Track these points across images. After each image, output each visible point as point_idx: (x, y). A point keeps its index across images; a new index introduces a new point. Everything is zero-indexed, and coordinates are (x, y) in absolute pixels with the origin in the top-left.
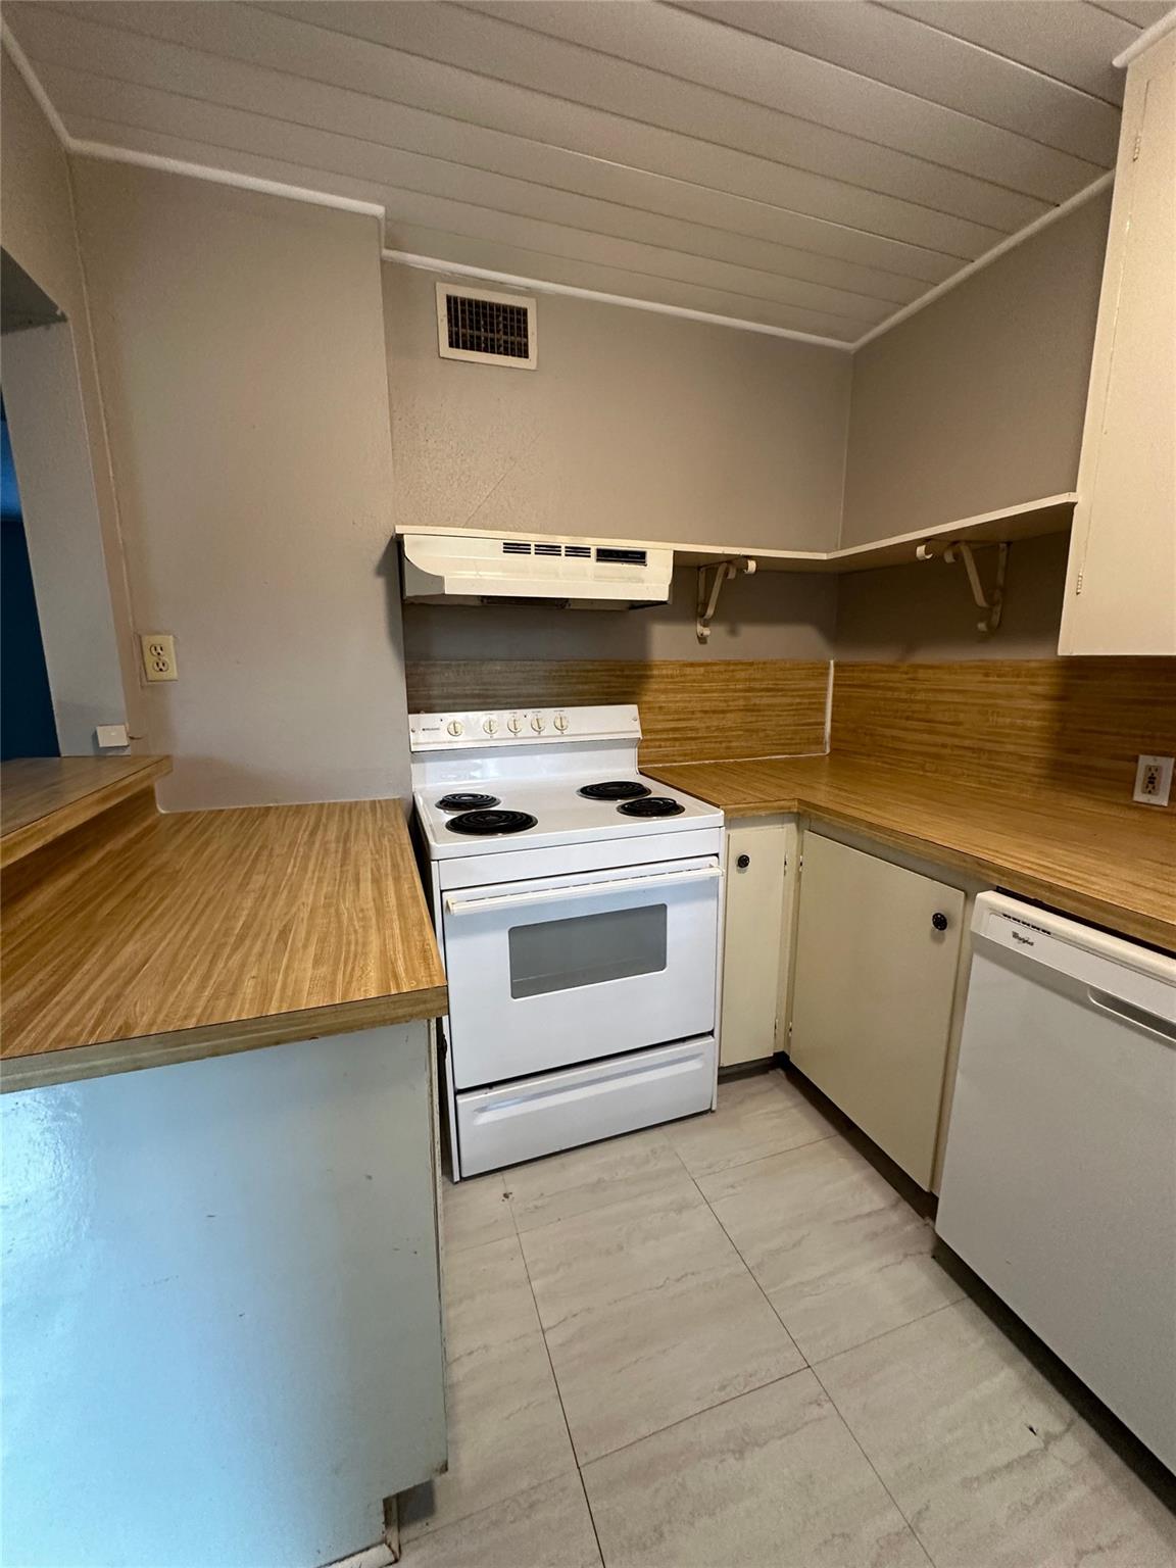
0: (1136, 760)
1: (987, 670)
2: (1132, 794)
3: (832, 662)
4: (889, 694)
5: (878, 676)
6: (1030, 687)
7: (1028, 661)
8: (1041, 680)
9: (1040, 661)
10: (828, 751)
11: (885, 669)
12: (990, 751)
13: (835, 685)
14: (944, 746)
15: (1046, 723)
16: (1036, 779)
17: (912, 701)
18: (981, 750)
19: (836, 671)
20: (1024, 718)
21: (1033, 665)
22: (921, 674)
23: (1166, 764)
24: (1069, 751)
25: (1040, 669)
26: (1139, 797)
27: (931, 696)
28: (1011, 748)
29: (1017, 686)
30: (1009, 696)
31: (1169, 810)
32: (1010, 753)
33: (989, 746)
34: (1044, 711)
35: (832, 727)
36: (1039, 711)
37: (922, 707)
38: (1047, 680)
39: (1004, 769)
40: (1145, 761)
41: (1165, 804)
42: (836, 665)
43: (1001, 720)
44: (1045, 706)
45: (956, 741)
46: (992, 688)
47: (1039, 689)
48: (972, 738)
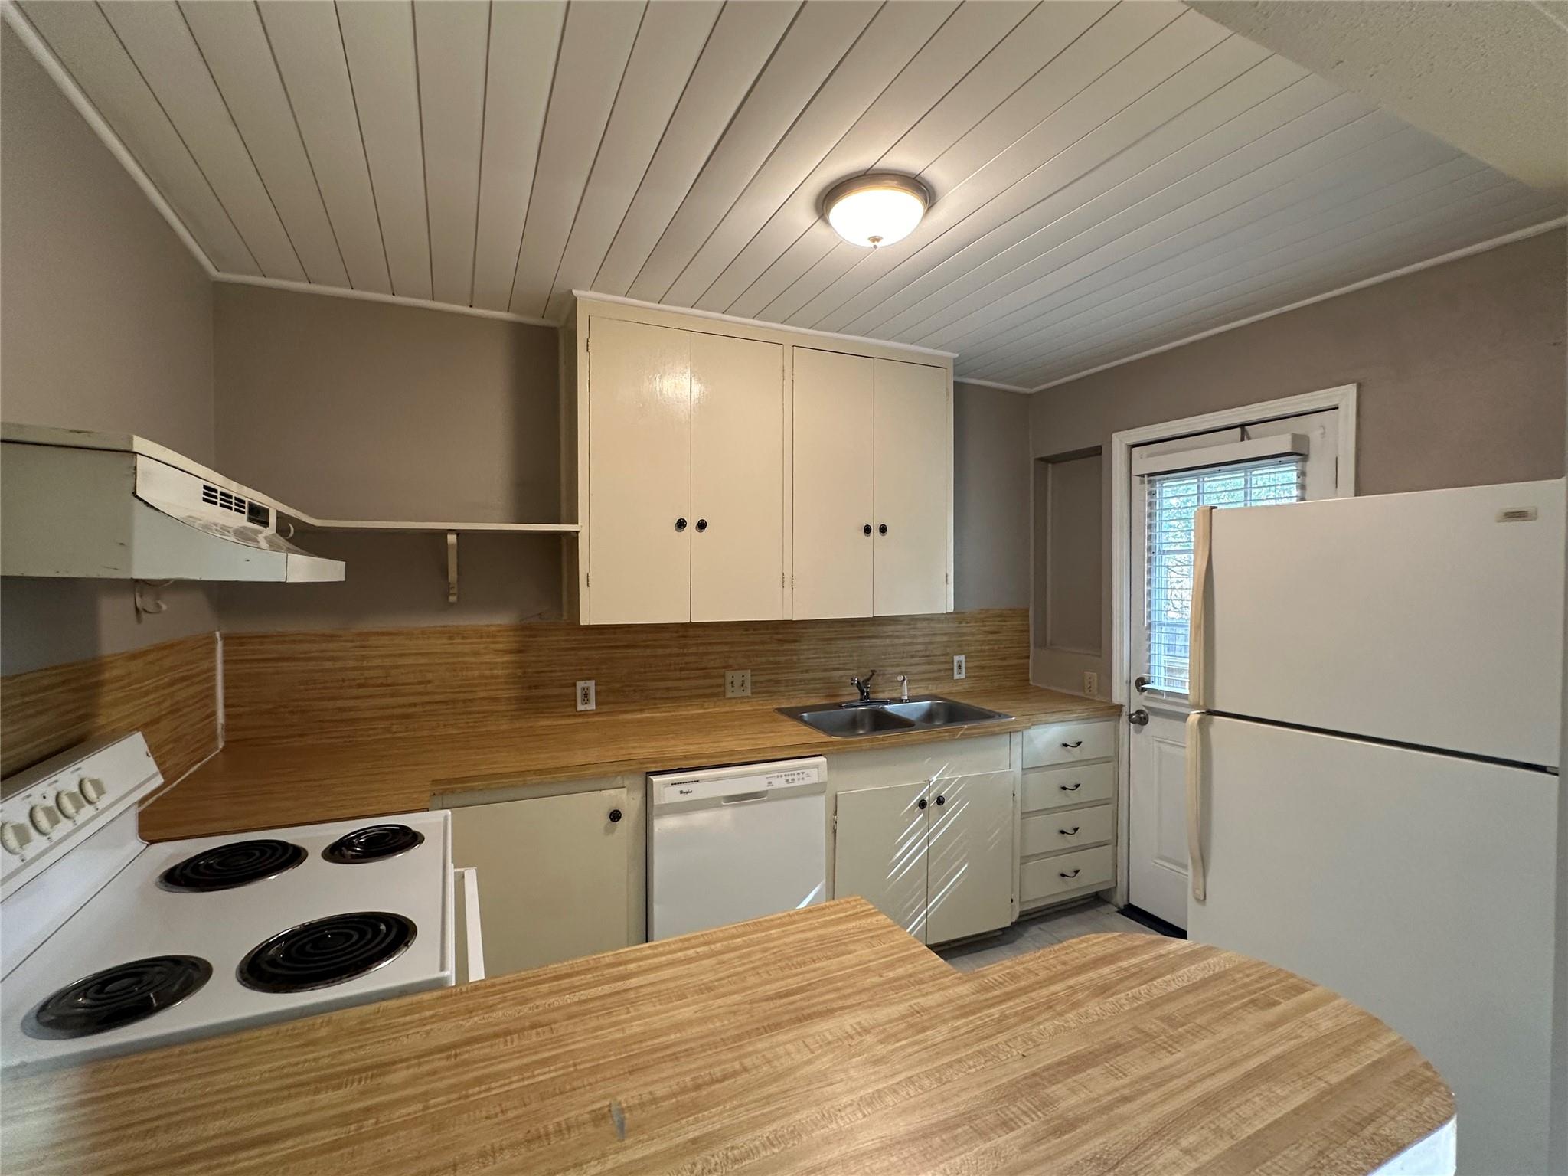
0: (574, 685)
1: (451, 634)
2: (575, 706)
3: (218, 634)
4: (328, 665)
5: (305, 647)
6: (493, 646)
7: (488, 626)
8: (501, 639)
9: (499, 625)
10: (221, 745)
11: (318, 639)
12: (464, 701)
13: (225, 662)
14: (415, 705)
15: (510, 671)
16: (509, 714)
17: (362, 668)
18: (453, 701)
19: (225, 645)
20: (491, 669)
21: (493, 629)
22: (373, 641)
23: (591, 684)
24: (530, 688)
25: (499, 631)
26: (581, 707)
27: (388, 662)
28: (482, 694)
29: (482, 646)
30: (476, 654)
31: (599, 711)
32: (484, 698)
33: (462, 696)
34: (508, 662)
35: (227, 716)
36: (503, 663)
37: (379, 673)
38: (511, 639)
39: (479, 713)
40: (580, 684)
41: (594, 708)
42: (226, 638)
43: (470, 674)
44: (507, 658)
45: (426, 699)
46: (459, 648)
47: (501, 646)
48: (442, 693)
